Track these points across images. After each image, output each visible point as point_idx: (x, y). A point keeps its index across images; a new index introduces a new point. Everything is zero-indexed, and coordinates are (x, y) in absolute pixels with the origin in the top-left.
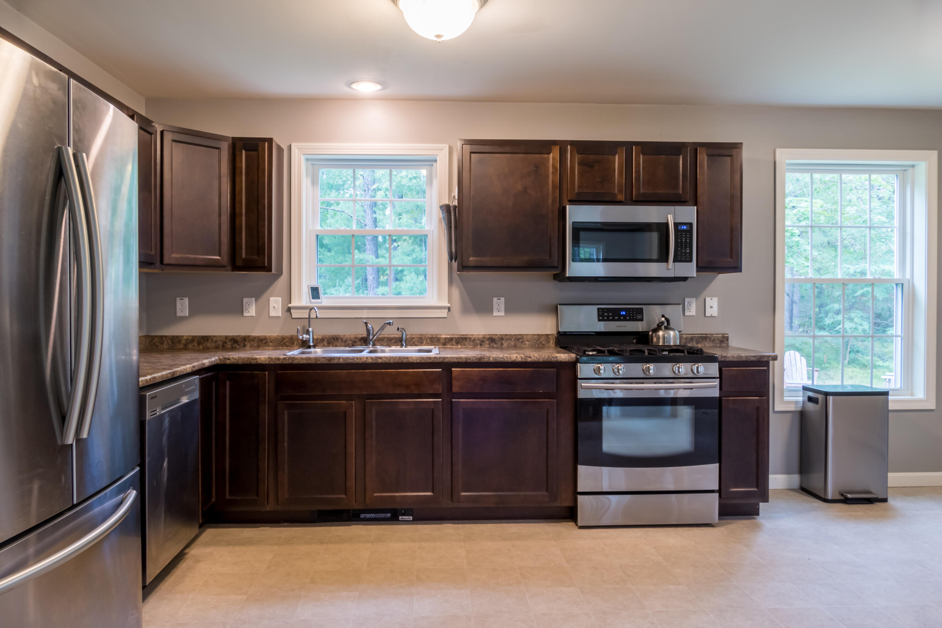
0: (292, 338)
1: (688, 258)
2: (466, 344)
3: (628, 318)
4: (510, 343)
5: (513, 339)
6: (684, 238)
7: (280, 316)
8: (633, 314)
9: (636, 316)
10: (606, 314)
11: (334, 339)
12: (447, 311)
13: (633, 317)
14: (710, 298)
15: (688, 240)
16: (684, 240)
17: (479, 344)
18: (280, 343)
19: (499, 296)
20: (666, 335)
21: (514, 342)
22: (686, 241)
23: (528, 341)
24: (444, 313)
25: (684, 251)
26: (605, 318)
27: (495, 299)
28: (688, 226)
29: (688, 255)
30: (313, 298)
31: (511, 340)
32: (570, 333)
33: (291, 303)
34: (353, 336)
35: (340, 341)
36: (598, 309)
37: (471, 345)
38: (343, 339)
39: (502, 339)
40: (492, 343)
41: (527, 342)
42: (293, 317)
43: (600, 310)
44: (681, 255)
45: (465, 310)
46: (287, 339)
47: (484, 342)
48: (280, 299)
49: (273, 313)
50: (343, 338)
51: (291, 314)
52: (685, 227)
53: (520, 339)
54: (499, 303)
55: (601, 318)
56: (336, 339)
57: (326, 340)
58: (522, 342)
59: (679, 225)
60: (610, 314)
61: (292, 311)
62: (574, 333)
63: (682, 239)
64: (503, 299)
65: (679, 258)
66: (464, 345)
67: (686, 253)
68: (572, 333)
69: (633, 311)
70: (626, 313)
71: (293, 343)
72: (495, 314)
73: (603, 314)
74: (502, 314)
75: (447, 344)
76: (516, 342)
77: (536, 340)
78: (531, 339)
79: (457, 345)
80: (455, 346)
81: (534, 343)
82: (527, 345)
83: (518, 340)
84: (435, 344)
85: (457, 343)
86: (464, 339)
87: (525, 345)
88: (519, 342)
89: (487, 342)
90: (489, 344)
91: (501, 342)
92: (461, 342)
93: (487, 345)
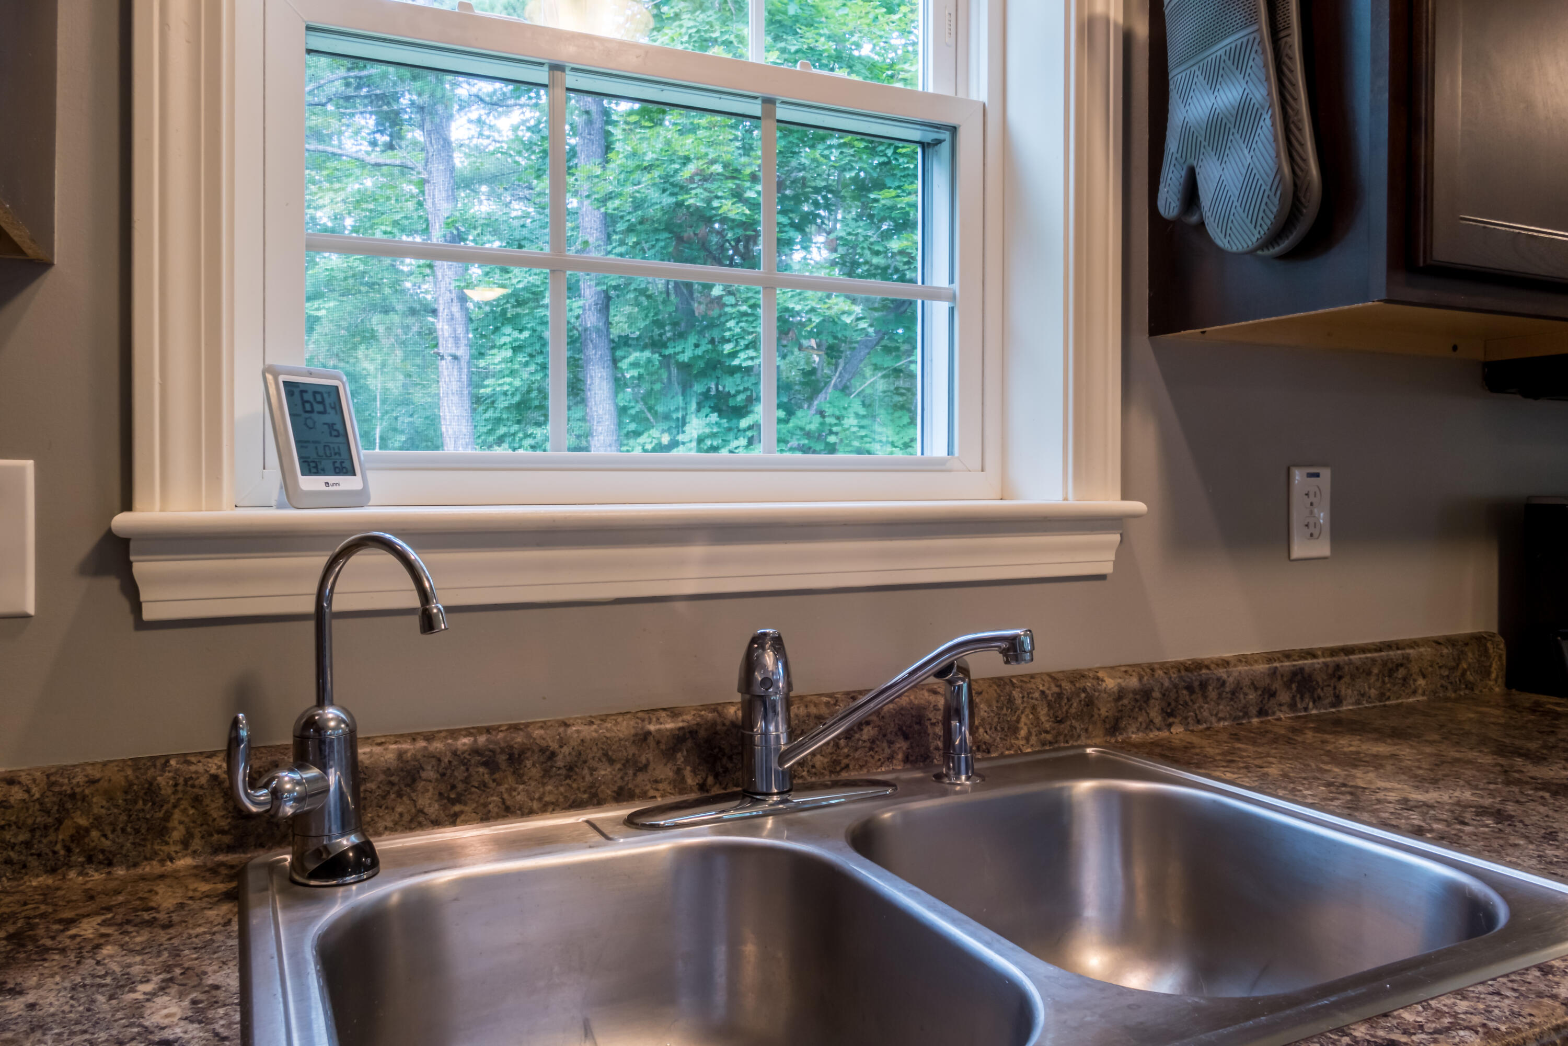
0: (151, 790)
2: (1206, 714)
4: (1366, 688)
5: (1375, 671)
7: (31, 609)
11: (490, 764)
12: (1117, 538)
17: (1253, 710)
18: (28, 844)
19: (1312, 463)
21: (1378, 684)
23: (1424, 676)
24: (1101, 553)
27: (1298, 476)
30: (311, 467)
31: (1369, 673)
33: (127, 506)
34: (624, 728)
35: (532, 769)
37: (1224, 719)
38: (553, 755)
39: (1336, 673)
40: (1302, 698)
41: (1421, 682)
42: (150, 613)
46: (99, 804)
47: (1273, 694)
48: (29, 468)
50: (554, 746)
51: (131, 591)
53: (1399, 666)
54: (1310, 497)
56: (502, 759)
57: (429, 773)
58: (1405, 681)
61: (141, 567)
64: (1325, 475)
66: (1199, 722)
71: (161, 831)
72: (1299, 550)
74: (1322, 548)
75: (1123, 724)
76: (1383, 682)
77: (1450, 669)
78: (1431, 666)
79: (1170, 725)
80: (1159, 729)
81: (1443, 682)
82: (1420, 691)
83: (1391, 673)
84: (1073, 728)
85: (1169, 713)
86: (1197, 689)
87: (1414, 692)
88: (1395, 685)
89: (1284, 697)
90: (1293, 706)
91: (1335, 688)
92: (1186, 704)
93: (1284, 708)
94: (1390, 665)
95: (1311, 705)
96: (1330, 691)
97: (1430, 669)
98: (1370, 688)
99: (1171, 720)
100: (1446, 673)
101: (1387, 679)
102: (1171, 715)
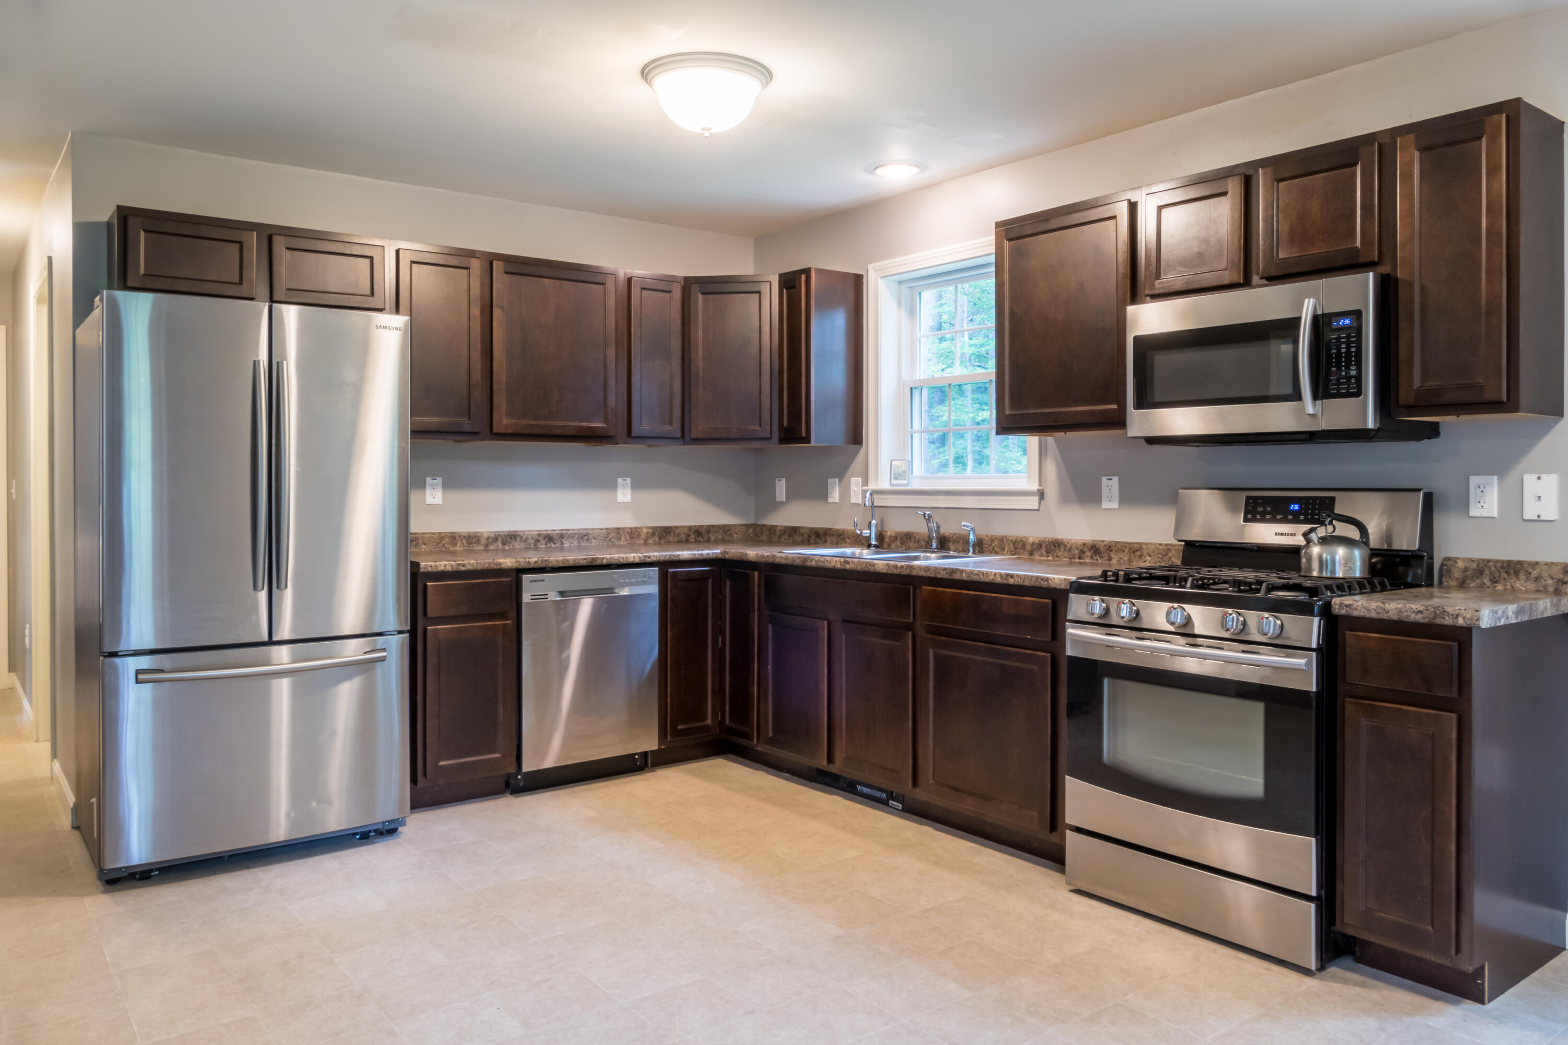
1: (1353, 388)
2: (1060, 555)
3: (1302, 517)
4: (1122, 556)
5: (1126, 551)
6: (1343, 346)
7: (860, 502)
8: (1314, 509)
9: (1318, 514)
10: (1260, 509)
11: (907, 538)
12: (1037, 498)
13: (1312, 517)
14: (1535, 476)
15: (1353, 349)
16: (1343, 350)
17: (1077, 556)
19: (1110, 474)
20: (1325, 555)
22: (1348, 352)
23: (1150, 556)
24: (1033, 503)
25: (1343, 373)
26: (1258, 517)
27: (1104, 479)
28: (1354, 317)
29: (1353, 380)
31: (1124, 551)
32: (1211, 544)
33: (867, 486)
35: (913, 540)
36: (1248, 498)
37: (1066, 558)
38: (916, 538)
39: (1110, 549)
40: (1095, 556)
41: (1148, 558)
43: (1251, 501)
44: (1338, 383)
45: (1064, 499)
47: (1084, 552)
48: (860, 479)
49: (853, 500)
52: (1347, 322)
53: (1137, 550)
54: (1111, 486)
55: (1249, 516)
57: (899, 538)
58: (1140, 556)
59: (1334, 319)
60: (1269, 509)
62: (1218, 545)
63: (1339, 349)
64: (1116, 479)
65: (1334, 389)
66: (1057, 557)
67: (1349, 378)
68: (1215, 545)
69: (1314, 504)
70: (1300, 507)
72: (1105, 505)
73: (1255, 508)
74: (1115, 505)
75: (1034, 553)
76: (1130, 555)
77: (1163, 555)
78: (1153, 552)
79: (1048, 556)
80: (1045, 557)
81: (1160, 560)
82: (1148, 561)
83: (1134, 552)
84: (1019, 551)
85: (1048, 552)
86: (1057, 546)
87: (1145, 561)
88: (1135, 557)
89: (1088, 554)
90: (1092, 558)
91: (1109, 554)
92: (1053, 550)
93: (1089, 558)
94: (1133, 550)
95: (1099, 558)
96: (1107, 555)
97: (1153, 554)
98: (1124, 556)
99: (1049, 554)
100: (1161, 556)
101: (1132, 554)
102: (1049, 553)
